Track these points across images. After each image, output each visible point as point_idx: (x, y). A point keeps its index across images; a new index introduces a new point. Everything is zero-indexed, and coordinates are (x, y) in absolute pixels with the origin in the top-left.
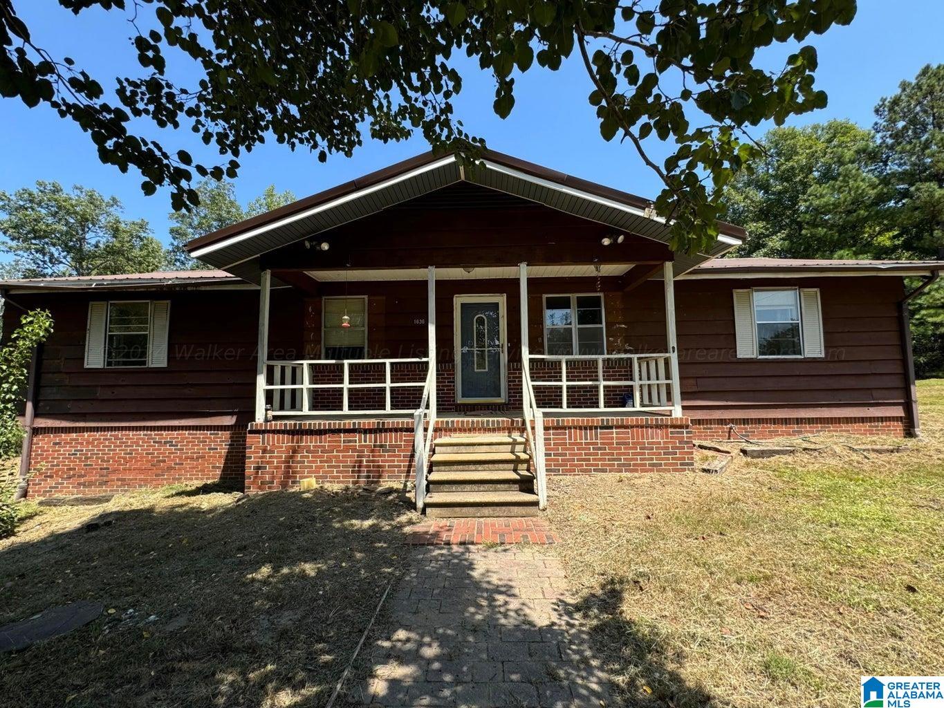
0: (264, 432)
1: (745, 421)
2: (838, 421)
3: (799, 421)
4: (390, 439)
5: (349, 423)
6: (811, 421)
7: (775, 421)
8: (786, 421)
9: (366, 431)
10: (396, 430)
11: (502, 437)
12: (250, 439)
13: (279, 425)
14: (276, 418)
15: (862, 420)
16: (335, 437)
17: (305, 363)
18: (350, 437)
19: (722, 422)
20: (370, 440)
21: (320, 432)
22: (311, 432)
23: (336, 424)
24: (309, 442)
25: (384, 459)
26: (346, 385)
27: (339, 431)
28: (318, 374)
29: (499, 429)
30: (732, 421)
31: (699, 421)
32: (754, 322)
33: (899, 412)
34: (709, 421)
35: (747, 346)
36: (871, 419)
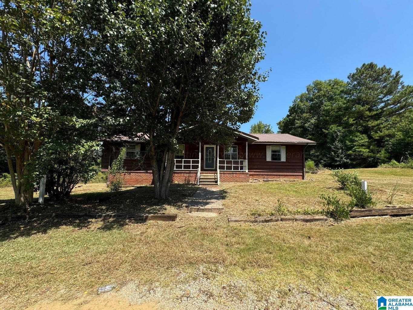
1: (268, 175)
2: (288, 175)
3: (279, 175)
4: (191, 175)
5: (184, 172)
7: (274, 175)
8: (276, 175)
9: (187, 173)
10: (193, 173)
11: (213, 175)
15: (293, 175)
16: (181, 174)
17: (175, 160)
18: (184, 174)
19: (262, 175)
20: (188, 175)
21: (178, 173)
22: (176, 173)
23: (181, 172)
24: (176, 175)
25: (190, 178)
26: (183, 164)
28: (178, 162)
29: (212, 173)
30: (265, 175)
31: (257, 175)
32: (271, 153)
33: (301, 174)
34: (260, 175)
35: (269, 158)
36: (295, 175)
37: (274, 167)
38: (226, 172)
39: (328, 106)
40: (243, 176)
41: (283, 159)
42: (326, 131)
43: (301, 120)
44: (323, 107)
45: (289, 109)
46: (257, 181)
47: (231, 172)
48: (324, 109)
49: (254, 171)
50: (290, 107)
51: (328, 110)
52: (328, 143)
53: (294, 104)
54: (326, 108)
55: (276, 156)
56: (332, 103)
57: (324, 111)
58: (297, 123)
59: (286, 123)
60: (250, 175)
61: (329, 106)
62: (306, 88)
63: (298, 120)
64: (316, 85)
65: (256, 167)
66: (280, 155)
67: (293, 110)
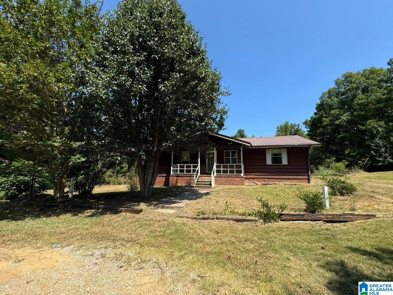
0: (172, 176)
1: (269, 178)
2: (291, 179)
3: (282, 179)
5: (185, 175)
6: (284, 179)
7: (276, 179)
8: (278, 179)
9: (188, 177)
12: (170, 177)
13: (175, 175)
14: (174, 174)
15: (297, 179)
17: (179, 165)
18: (186, 177)
19: (263, 178)
20: (189, 178)
21: (181, 176)
22: (179, 176)
23: (183, 175)
24: (179, 178)
26: (185, 169)
27: (184, 176)
28: (181, 167)
29: (208, 177)
30: (266, 178)
31: (258, 178)
32: (271, 156)
33: (307, 177)
34: (260, 178)
35: (269, 162)
36: (300, 179)
37: (274, 170)
38: (222, 176)
39: (362, 99)
40: (238, 179)
41: (285, 162)
42: (363, 127)
43: (330, 117)
44: (356, 101)
45: (316, 106)
46: (254, 184)
47: (227, 176)
48: (358, 102)
49: (255, 174)
50: (317, 104)
51: (363, 103)
52: (367, 140)
53: (321, 101)
54: (360, 102)
55: (277, 159)
56: (367, 95)
57: (358, 105)
58: (325, 121)
59: (313, 121)
60: (246, 178)
61: (365, 98)
62: (335, 82)
63: (327, 117)
64: (346, 78)
65: (256, 170)
66: (281, 159)
67: (320, 107)
